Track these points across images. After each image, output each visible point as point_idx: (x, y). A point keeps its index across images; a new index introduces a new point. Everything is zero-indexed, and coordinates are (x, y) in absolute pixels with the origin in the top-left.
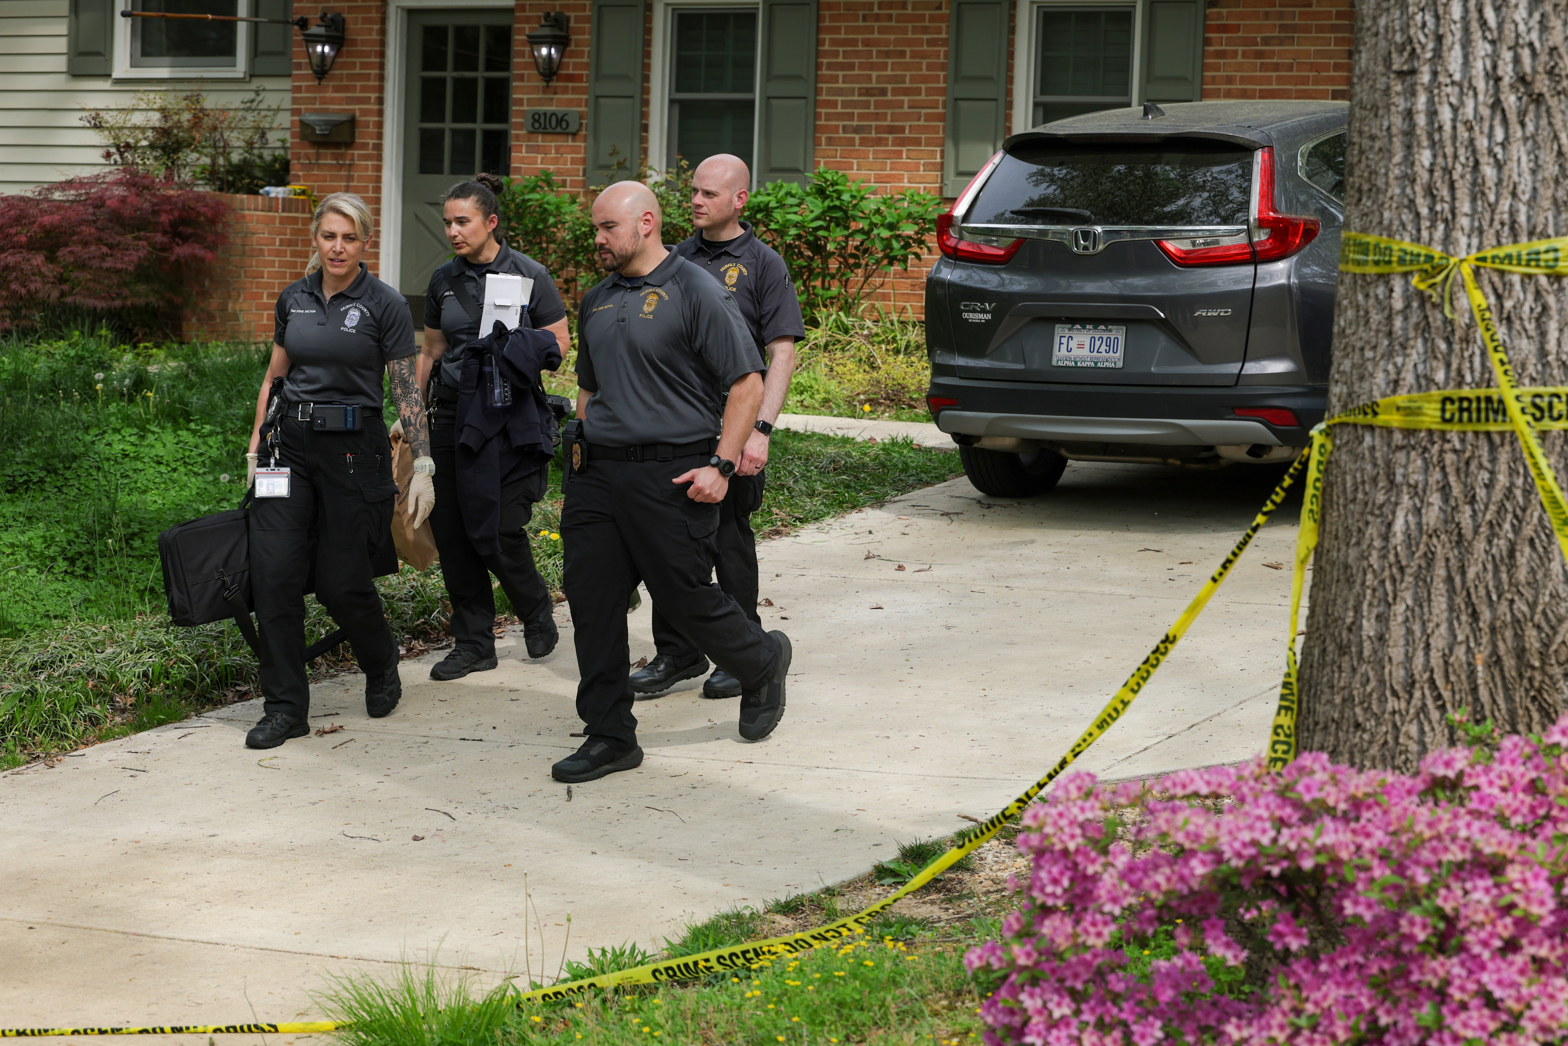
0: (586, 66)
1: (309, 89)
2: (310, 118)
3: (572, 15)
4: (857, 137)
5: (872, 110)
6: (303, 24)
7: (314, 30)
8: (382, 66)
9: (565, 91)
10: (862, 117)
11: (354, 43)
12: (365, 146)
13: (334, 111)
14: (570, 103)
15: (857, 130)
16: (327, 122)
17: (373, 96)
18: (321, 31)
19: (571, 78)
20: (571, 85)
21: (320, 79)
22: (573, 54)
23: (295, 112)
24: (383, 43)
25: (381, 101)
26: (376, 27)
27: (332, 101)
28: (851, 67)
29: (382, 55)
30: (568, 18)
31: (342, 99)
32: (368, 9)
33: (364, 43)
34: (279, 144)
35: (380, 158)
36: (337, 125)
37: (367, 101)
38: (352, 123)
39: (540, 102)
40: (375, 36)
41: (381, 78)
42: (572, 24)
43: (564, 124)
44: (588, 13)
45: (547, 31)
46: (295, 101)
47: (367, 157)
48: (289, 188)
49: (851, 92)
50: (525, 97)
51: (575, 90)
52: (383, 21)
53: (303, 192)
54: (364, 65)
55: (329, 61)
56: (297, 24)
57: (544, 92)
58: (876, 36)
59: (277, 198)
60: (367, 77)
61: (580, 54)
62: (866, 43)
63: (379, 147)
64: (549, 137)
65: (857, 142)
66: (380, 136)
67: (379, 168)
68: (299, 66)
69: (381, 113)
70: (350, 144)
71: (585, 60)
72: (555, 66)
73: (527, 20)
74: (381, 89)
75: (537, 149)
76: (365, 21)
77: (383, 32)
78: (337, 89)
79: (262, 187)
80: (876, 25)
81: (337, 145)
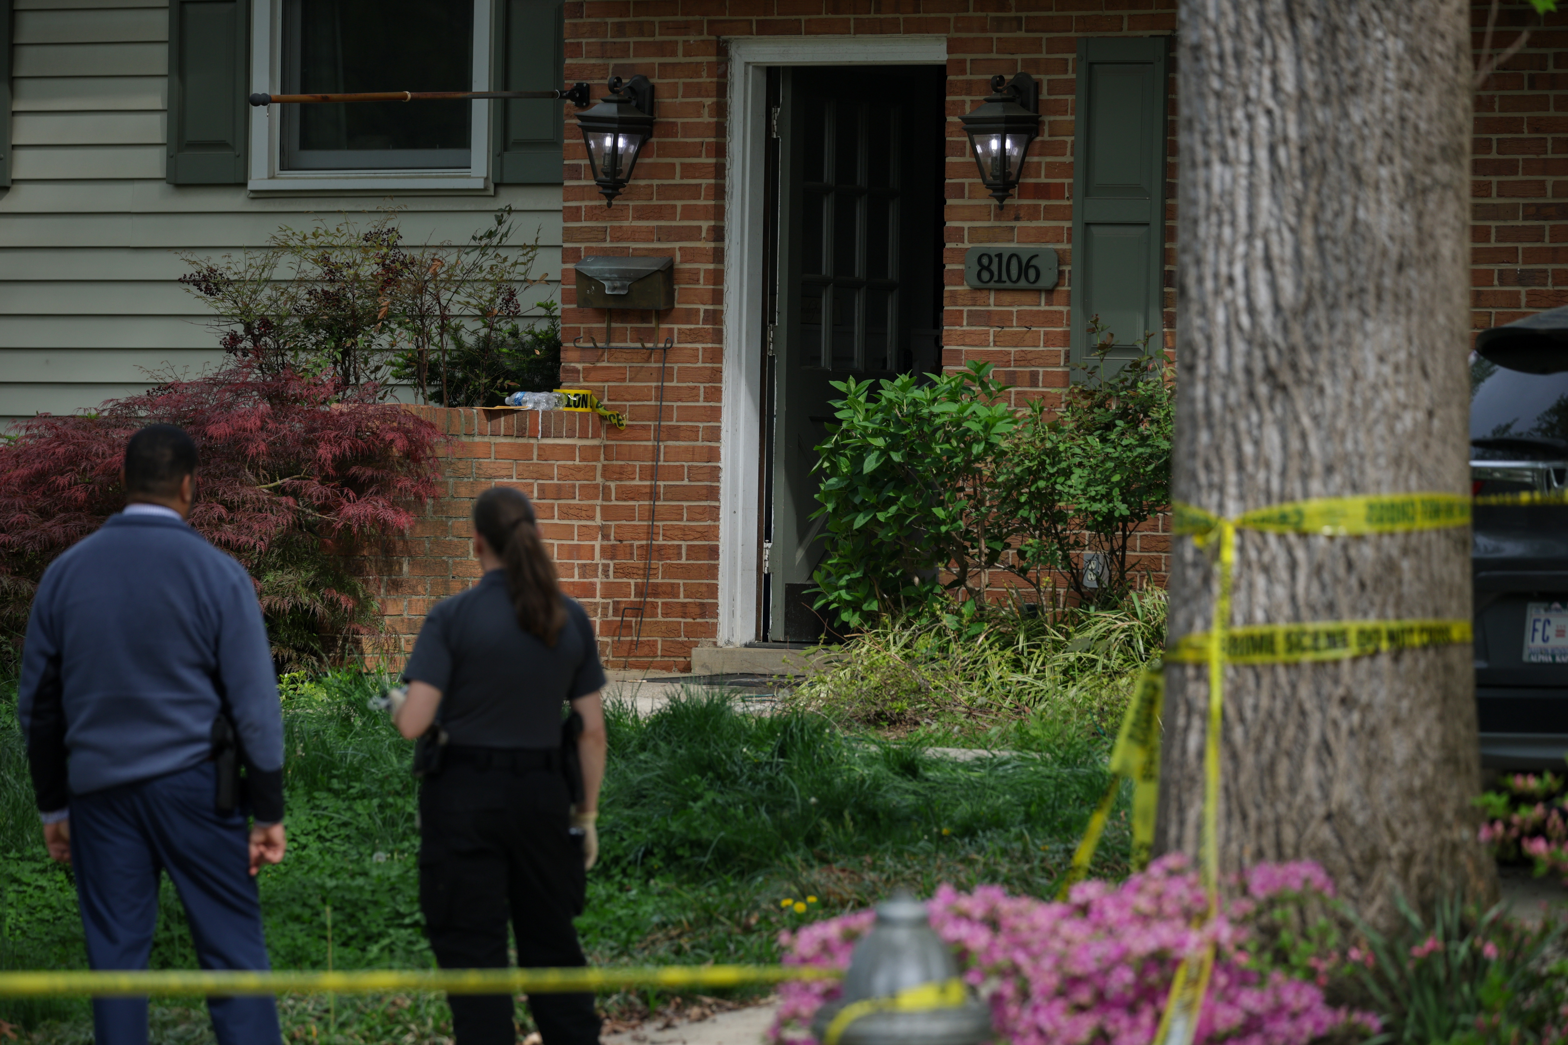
0: (1067, 169)
1: (592, 213)
2: (593, 268)
3: (1045, 78)
4: (1523, 290)
5: (1547, 244)
6: (582, 95)
7: (600, 109)
8: (720, 171)
9: (1034, 214)
10: (1531, 255)
11: (670, 129)
12: (690, 316)
13: (638, 254)
14: (1042, 235)
15: (1522, 279)
16: (623, 275)
17: (705, 225)
18: (610, 110)
19: (1042, 191)
20: (1043, 203)
21: (610, 197)
22: (1048, 149)
23: (569, 255)
24: (721, 130)
25: (718, 234)
26: (708, 101)
27: (634, 235)
28: (1511, 168)
29: (720, 150)
30: (1037, 85)
31: (651, 230)
32: (696, 71)
33: (688, 129)
34: (542, 312)
35: (718, 336)
36: (642, 279)
37: (693, 234)
38: (668, 273)
39: (991, 234)
40: (706, 118)
41: (720, 192)
42: (1044, 95)
43: (1032, 274)
44: (1071, 76)
45: (996, 111)
46: (568, 235)
47: (694, 336)
48: (557, 393)
49: (1511, 212)
50: (966, 225)
51: (1051, 213)
52: (722, 90)
53: (583, 401)
54: (688, 170)
55: (626, 162)
56: (571, 96)
57: (998, 217)
58: (1552, 113)
59: (533, 412)
60: (694, 192)
61: (1057, 149)
62: (1536, 126)
63: (716, 318)
64: (1007, 298)
65: (1524, 300)
66: (718, 297)
67: (717, 356)
68: (575, 172)
69: (719, 256)
70: (665, 313)
71: (1068, 159)
72: (1014, 171)
73: (968, 88)
74: (719, 213)
75: (986, 318)
76: (689, 90)
77: (721, 110)
78: (642, 214)
79: (511, 391)
80: (1552, 93)
81: (644, 315)
